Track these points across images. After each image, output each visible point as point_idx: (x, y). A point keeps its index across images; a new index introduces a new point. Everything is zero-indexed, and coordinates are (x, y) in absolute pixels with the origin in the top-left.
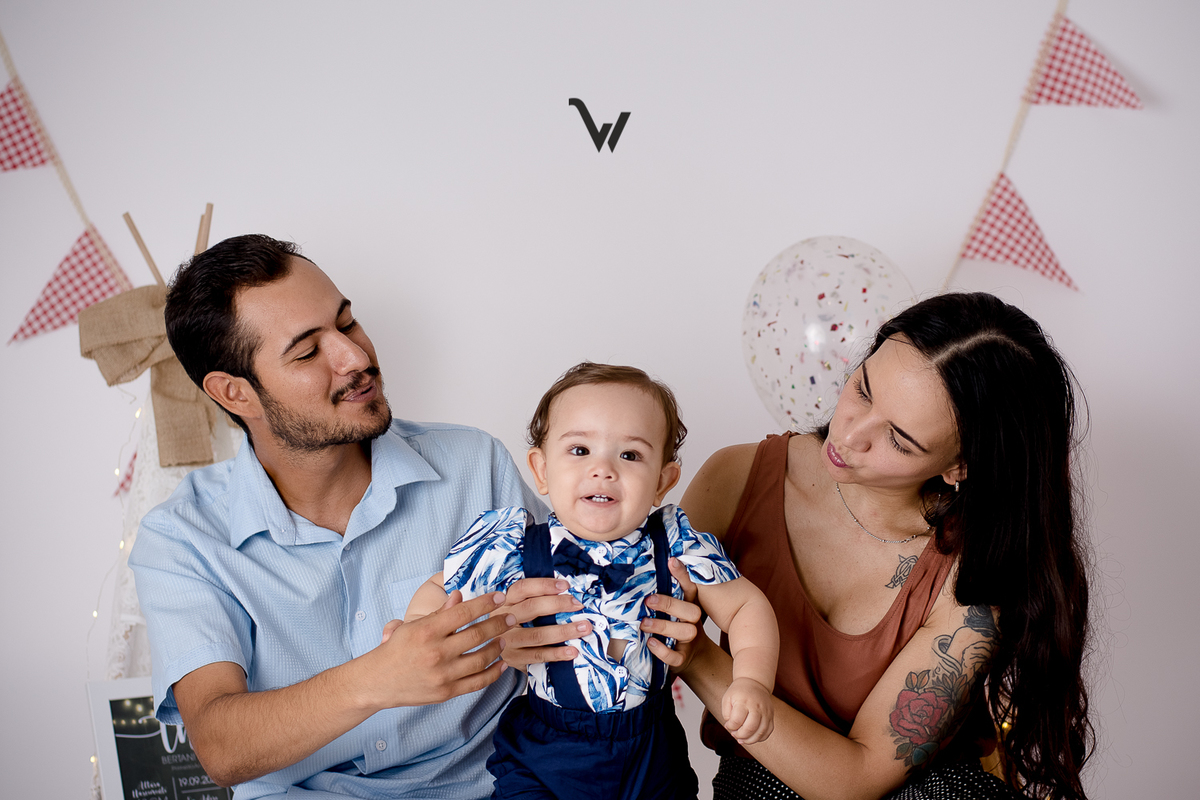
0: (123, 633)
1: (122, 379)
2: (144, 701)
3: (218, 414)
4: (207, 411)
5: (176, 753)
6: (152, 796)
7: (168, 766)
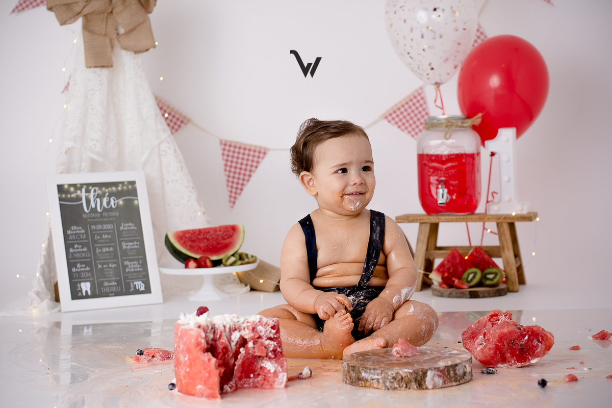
0: (65, 151)
1: (68, 22)
2: (74, 185)
3: (116, 43)
4: (111, 40)
5: (90, 212)
6: (78, 233)
7: (86, 219)
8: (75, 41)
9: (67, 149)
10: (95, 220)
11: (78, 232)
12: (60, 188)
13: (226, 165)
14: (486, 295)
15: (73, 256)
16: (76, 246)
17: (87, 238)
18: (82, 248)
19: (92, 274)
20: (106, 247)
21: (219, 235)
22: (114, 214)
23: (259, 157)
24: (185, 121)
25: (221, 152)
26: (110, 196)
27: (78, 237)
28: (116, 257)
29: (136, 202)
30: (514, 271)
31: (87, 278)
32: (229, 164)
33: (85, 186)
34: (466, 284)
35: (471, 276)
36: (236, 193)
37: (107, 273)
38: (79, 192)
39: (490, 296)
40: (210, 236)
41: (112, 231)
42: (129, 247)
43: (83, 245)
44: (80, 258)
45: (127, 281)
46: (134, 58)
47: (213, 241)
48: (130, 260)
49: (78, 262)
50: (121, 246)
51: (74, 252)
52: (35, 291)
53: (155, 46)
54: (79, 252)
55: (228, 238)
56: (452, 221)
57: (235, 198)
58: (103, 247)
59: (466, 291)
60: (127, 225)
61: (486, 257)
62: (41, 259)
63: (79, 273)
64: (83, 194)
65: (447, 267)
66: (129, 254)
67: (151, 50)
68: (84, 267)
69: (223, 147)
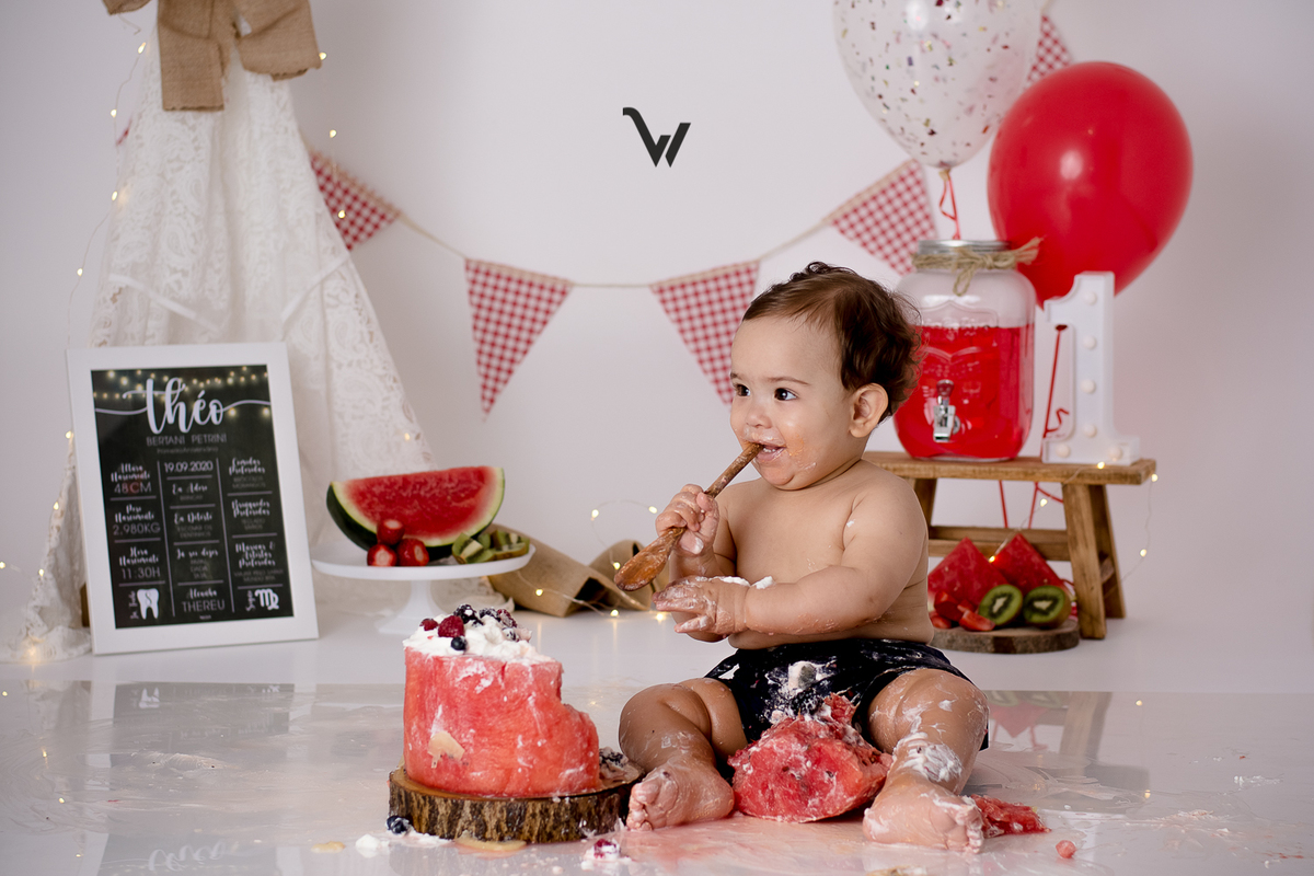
0: (111, 295)
1: (125, 8)
2: (130, 373)
3: (233, 54)
4: (220, 49)
5: (163, 434)
6: (134, 480)
7: (154, 448)
8: (141, 50)
9: (117, 291)
10: (172, 451)
11: (135, 476)
12: (98, 378)
13: (477, 317)
14: (1031, 646)
15: (121, 529)
16: (129, 508)
17: (155, 490)
18: (142, 513)
19: (164, 572)
20: (195, 511)
21: (447, 489)
22: (216, 438)
23: (550, 301)
24: (389, 216)
25: (466, 286)
26: (208, 398)
27: (135, 488)
28: (217, 534)
29: (266, 412)
30: (1097, 593)
31: (152, 579)
32: (483, 313)
33: (153, 376)
34: (988, 620)
35: (1000, 603)
36: (497, 380)
37: (196, 569)
38: (139, 388)
39: (1039, 651)
40: (426, 492)
41: (210, 476)
42: (247, 513)
43: (145, 508)
44: (137, 536)
45: (240, 588)
46: (272, 91)
47: (435, 503)
48: (249, 542)
49: (133, 545)
50: (229, 510)
51: (124, 522)
52: (36, 607)
53: (318, 64)
54: (136, 522)
55: (467, 497)
56: (963, 476)
57: (495, 390)
58: (189, 511)
59: (987, 637)
60: (243, 462)
61: (1036, 559)
62: (50, 536)
63: (134, 568)
64: (149, 393)
65: (948, 578)
66: (247, 528)
67: (311, 72)
68: (145, 556)
69: (471, 275)
